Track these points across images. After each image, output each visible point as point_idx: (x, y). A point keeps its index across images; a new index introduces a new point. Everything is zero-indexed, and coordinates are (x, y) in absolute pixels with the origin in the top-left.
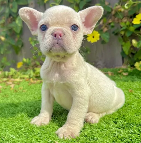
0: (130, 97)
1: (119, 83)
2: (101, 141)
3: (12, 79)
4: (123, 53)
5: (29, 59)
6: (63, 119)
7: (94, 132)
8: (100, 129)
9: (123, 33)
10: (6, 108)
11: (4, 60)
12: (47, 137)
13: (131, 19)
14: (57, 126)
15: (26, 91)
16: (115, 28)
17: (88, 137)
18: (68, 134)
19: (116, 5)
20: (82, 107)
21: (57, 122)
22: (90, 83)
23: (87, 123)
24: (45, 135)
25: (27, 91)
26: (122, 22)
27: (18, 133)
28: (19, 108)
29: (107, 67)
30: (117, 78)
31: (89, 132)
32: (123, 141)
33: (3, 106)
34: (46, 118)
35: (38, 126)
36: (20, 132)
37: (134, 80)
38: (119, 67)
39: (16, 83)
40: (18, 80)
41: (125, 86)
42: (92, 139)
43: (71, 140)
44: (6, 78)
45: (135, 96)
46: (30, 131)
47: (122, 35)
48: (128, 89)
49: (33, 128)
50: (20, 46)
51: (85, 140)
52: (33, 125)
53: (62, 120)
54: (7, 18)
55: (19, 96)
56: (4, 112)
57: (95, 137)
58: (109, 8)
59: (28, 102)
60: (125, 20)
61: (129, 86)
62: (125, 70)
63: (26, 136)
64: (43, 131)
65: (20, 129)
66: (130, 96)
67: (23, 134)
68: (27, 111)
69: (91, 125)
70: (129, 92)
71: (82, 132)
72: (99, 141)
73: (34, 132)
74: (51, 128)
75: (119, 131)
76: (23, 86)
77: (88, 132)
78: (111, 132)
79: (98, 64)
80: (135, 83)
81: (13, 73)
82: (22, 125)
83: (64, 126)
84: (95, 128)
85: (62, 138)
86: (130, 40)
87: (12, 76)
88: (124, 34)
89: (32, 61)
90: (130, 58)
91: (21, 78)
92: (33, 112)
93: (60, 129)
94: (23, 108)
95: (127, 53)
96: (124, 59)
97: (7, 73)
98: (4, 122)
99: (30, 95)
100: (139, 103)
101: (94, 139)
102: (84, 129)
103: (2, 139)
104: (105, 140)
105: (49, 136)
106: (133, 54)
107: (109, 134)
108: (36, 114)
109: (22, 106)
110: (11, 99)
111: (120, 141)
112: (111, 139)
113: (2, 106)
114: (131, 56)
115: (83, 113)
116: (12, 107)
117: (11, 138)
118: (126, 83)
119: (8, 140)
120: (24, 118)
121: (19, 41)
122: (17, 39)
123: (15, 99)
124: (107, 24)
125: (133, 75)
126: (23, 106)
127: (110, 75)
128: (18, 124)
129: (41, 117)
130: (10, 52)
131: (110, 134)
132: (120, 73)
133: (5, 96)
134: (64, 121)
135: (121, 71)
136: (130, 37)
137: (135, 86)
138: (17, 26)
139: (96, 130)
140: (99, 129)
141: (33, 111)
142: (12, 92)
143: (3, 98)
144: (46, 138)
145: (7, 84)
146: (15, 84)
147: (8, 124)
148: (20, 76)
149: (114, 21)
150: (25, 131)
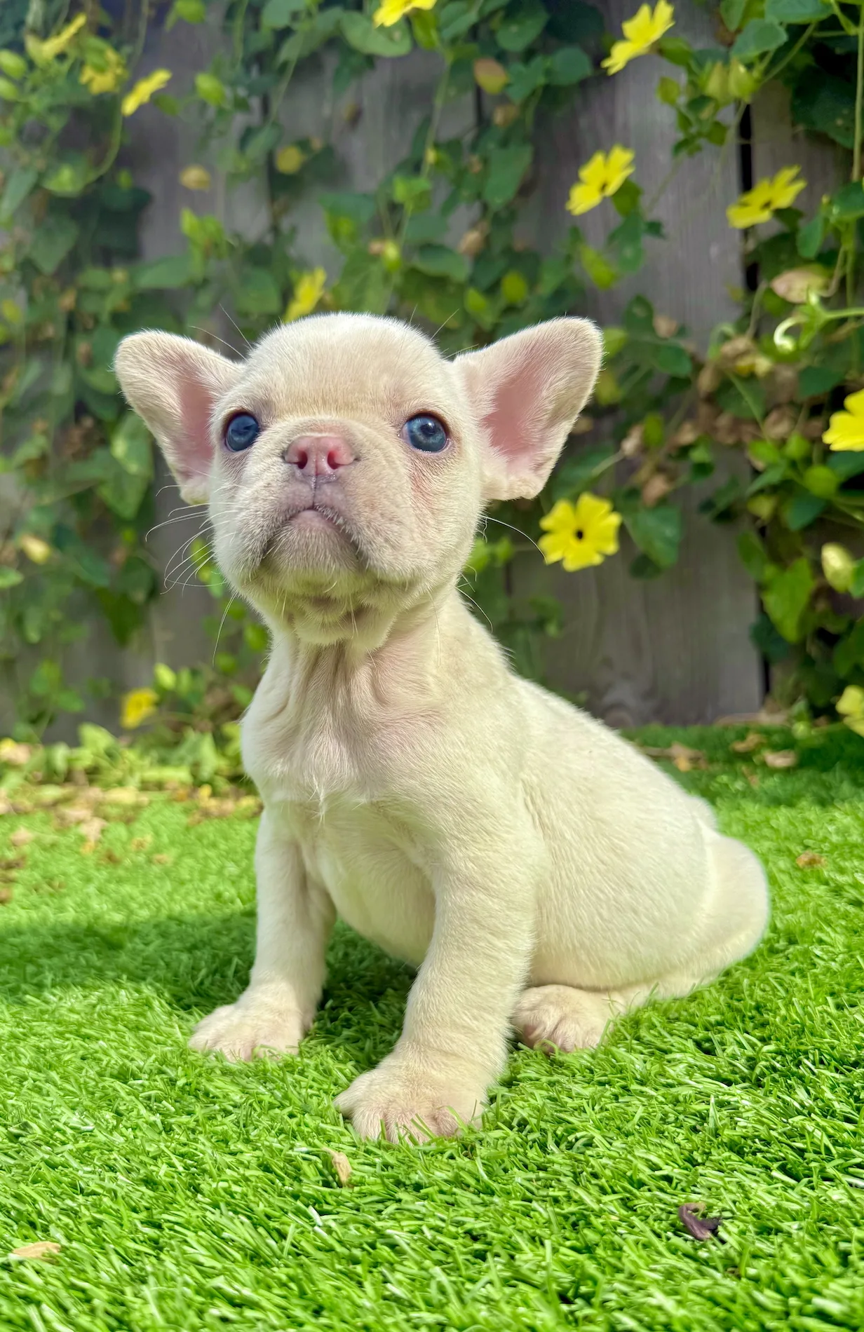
0: (802, 898)
1: (738, 814)
2: (610, 1157)
3: (95, 792)
4: (766, 631)
5: (194, 673)
6: (386, 1021)
7: (571, 1103)
8: (609, 1083)
9: (764, 508)
10: (50, 957)
11: (45, 677)
12: (287, 1128)
13: (817, 423)
14: (344, 1062)
15: (169, 856)
16: (720, 478)
17: (531, 1131)
18: (412, 1111)
19: (726, 338)
20: (494, 947)
21: (347, 1039)
22: (539, 801)
23: (531, 1047)
24: (272, 1113)
25: (176, 864)
26: (758, 438)
27: (109, 1100)
28: (123, 958)
29: (667, 722)
30: (726, 785)
31: (540, 1102)
32: (750, 1158)
33: (32, 943)
34: (280, 1014)
35: (232, 1064)
36: (123, 1094)
37: (833, 793)
38: (738, 721)
39: (114, 811)
40: (126, 795)
41: (776, 831)
42: (558, 1144)
43: (427, 1148)
44: (57, 784)
45: (838, 891)
46: (182, 1089)
47: (759, 523)
48: (796, 848)
49: (200, 1075)
50: (140, 596)
51: (513, 1150)
52: (206, 1055)
53: (376, 1028)
54: (63, 427)
55: (127, 889)
56: (35, 981)
57: (575, 1130)
58: (679, 352)
59: (180, 922)
60: (777, 427)
61: (802, 830)
62: (776, 738)
63: (157, 1118)
64: (262, 1089)
65: (123, 1076)
66: (803, 892)
67: (141, 1107)
68: (169, 975)
69: (553, 1062)
70: (797, 868)
71: (499, 1100)
72: (599, 1156)
73: (207, 1094)
74: (312, 1073)
75: (726, 1098)
76: (157, 834)
77: (532, 1101)
78: (676, 1102)
79: (609, 698)
80: (837, 814)
81: (97, 755)
82: (135, 1053)
83: (387, 1062)
84: (579, 1077)
85: (374, 1132)
86: (808, 552)
87: (93, 774)
88: (776, 517)
89: (211, 687)
90: (808, 662)
91: (145, 786)
92: (207, 983)
93: (365, 1080)
94: (146, 958)
95: (790, 630)
96: (777, 673)
97: (60, 754)
98: (33, 1040)
99: (191, 881)
100: (856, 932)
101: (570, 1146)
102: (509, 1083)
103: (17, 1136)
104: (640, 1152)
105: (295, 1120)
106: (828, 639)
107: (666, 1115)
108: (222, 995)
109: (147, 944)
110: (84, 905)
111: (729, 1158)
112: (673, 1147)
113: (23, 944)
114: (814, 650)
115: (503, 986)
116: (84, 948)
117: (69, 1131)
118: (781, 817)
119: (47, 1144)
120: (149, 1014)
121: (132, 564)
122: (120, 555)
123: (105, 907)
124: (670, 456)
125: (826, 769)
126: (151, 948)
127: (683, 764)
128: (112, 1052)
129: (252, 1012)
130: (81, 633)
131: (672, 1118)
132: (746, 757)
133: (46, 887)
134: (388, 1037)
135: (752, 739)
136: (808, 529)
137: (838, 832)
138: (120, 473)
139: (588, 1091)
140: (601, 1084)
141: (203, 972)
142: (91, 863)
143: (34, 897)
144: (281, 1131)
145: (62, 818)
146: (106, 818)
147: (53, 1049)
148: (137, 777)
149: (709, 434)
150: (153, 1093)
